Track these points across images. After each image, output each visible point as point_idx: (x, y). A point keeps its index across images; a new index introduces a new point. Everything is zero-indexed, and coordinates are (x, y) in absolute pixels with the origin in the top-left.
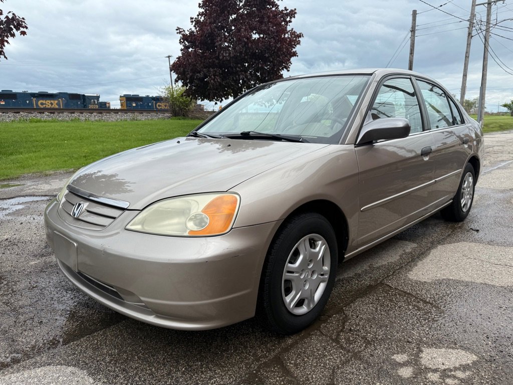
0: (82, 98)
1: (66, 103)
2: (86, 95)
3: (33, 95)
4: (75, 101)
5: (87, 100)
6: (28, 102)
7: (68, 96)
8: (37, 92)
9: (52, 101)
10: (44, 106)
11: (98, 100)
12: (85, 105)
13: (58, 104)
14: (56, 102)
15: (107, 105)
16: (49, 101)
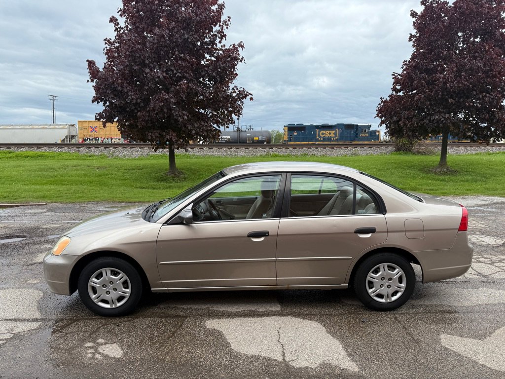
0: (355, 127)
1: (341, 133)
2: (359, 125)
3: (317, 127)
4: (349, 131)
5: (359, 130)
6: (312, 132)
7: (343, 127)
8: (321, 124)
9: (331, 132)
10: (324, 135)
11: (369, 129)
12: (357, 134)
13: (335, 134)
14: (334, 132)
15: (377, 133)
16: (328, 132)
